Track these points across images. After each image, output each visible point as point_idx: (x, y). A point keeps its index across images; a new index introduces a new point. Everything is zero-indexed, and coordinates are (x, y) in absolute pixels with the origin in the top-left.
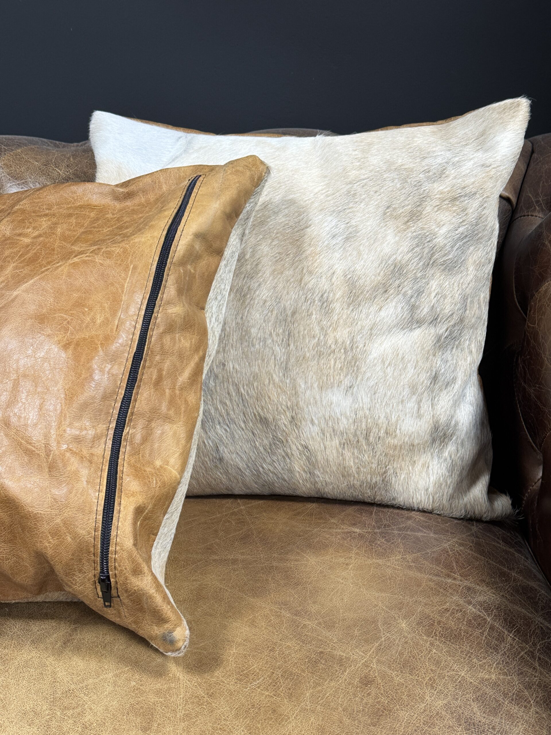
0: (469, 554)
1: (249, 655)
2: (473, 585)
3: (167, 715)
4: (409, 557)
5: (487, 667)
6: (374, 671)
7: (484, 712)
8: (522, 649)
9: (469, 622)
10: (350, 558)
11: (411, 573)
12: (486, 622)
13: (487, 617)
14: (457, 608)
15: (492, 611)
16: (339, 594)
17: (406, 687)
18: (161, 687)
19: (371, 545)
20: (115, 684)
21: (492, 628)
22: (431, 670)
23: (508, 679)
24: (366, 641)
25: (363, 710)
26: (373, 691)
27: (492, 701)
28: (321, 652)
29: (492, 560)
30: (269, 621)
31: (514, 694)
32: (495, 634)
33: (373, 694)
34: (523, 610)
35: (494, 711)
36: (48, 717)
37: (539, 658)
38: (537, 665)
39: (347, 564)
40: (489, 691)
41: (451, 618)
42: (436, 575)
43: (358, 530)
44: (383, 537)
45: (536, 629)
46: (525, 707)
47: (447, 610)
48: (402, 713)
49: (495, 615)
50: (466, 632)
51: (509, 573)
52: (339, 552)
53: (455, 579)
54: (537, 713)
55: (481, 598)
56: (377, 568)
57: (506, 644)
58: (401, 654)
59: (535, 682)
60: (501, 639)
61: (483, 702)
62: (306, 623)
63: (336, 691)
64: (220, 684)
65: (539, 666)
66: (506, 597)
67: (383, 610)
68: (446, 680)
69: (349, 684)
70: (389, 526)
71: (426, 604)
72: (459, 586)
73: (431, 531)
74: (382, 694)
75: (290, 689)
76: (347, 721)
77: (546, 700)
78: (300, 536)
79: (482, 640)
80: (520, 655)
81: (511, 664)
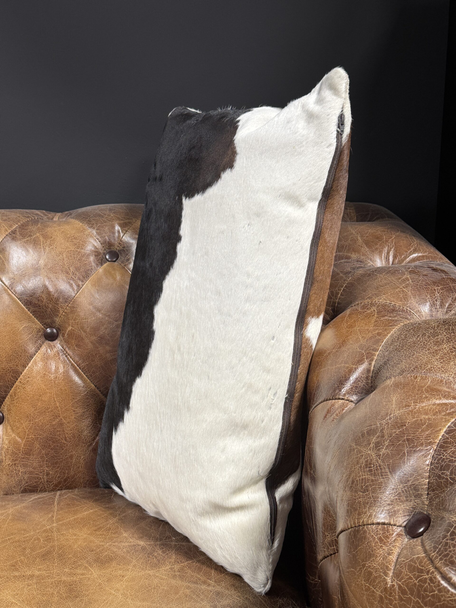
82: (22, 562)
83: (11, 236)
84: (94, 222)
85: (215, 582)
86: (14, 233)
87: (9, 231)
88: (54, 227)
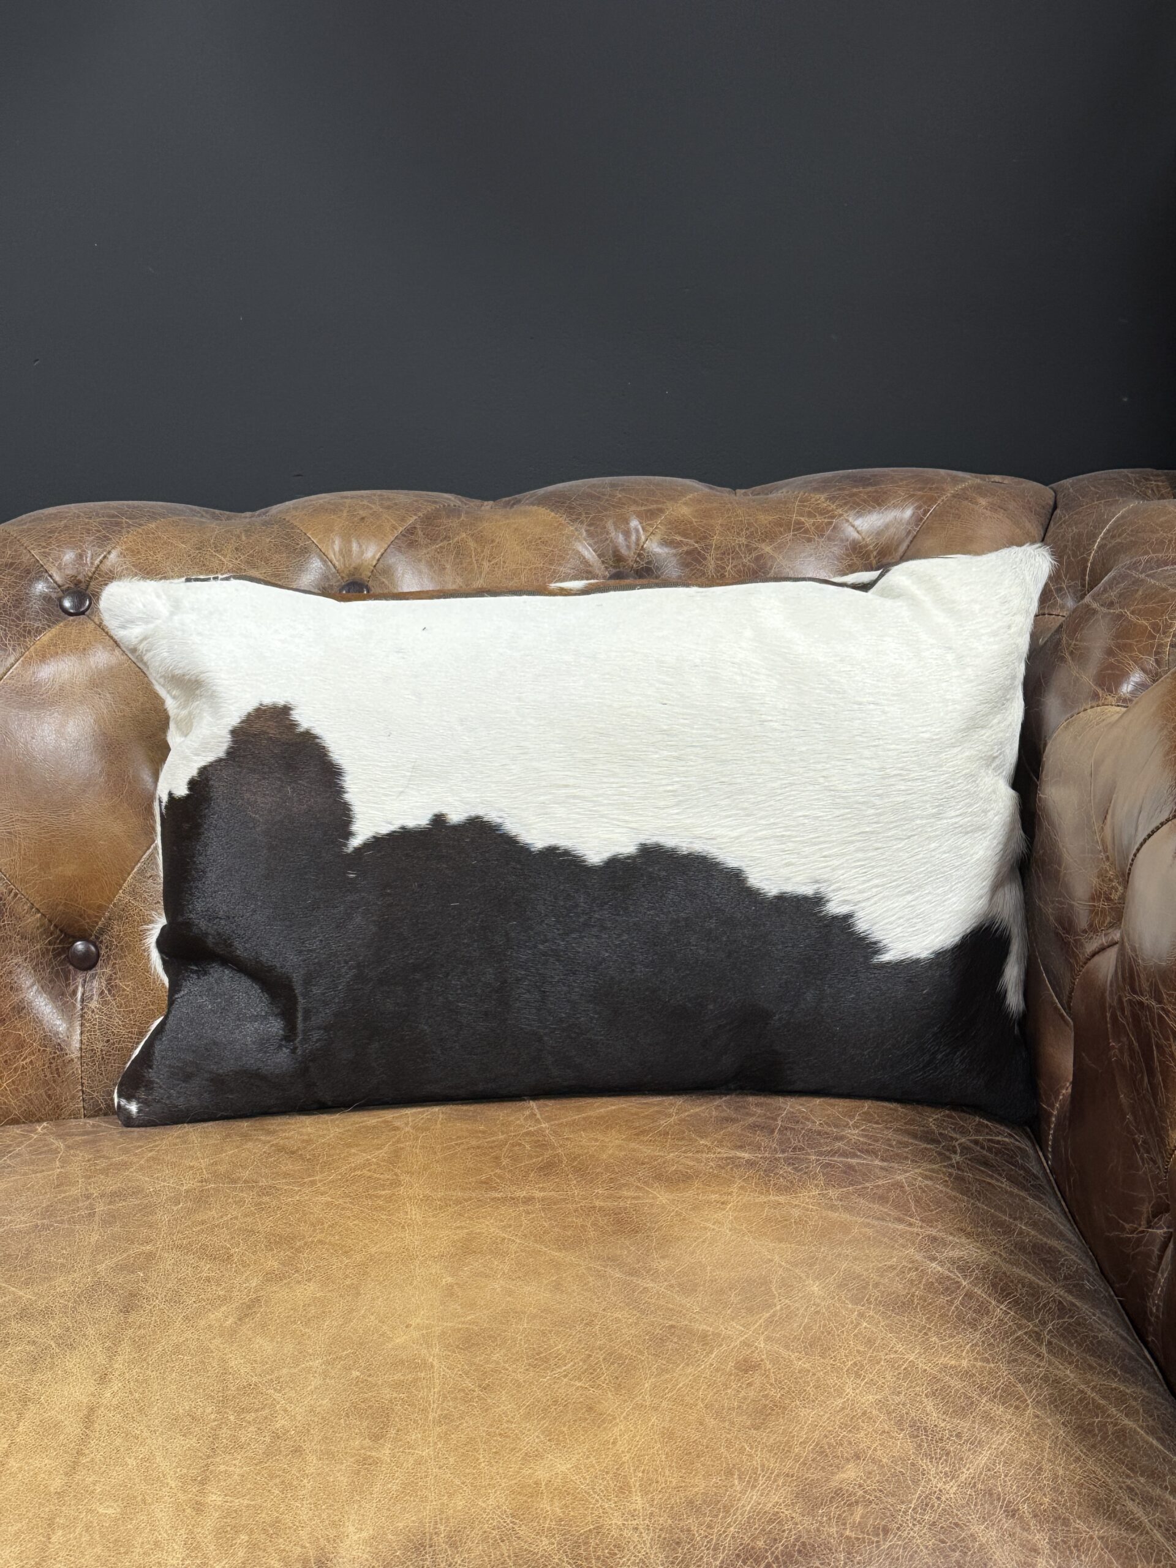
0: (941, 1192)
1: (550, 1332)
2: (942, 1234)
3: (412, 1417)
4: (831, 1192)
5: (954, 1349)
6: (761, 1351)
7: (944, 1413)
8: (1020, 1327)
9: (930, 1286)
10: (730, 1194)
11: (834, 1215)
12: (959, 1288)
13: (961, 1279)
14: (910, 1266)
15: (973, 1271)
16: (706, 1245)
17: (814, 1374)
18: (402, 1378)
19: (767, 1176)
20: (325, 1375)
21: (969, 1295)
22: (858, 1351)
23: (990, 1368)
24: (750, 1310)
25: (739, 1407)
26: (757, 1379)
27: (960, 1398)
28: (672, 1326)
29: (983, 1203)
30: (585, 1284)
31: (998, 1389)
32: (974, 1304)
33: (757, 1384)
34: (1029, 1276)
35: (962, 1412)
36: (216, 1423)
37: (1050, 1343)
38: (1044, 1350)
39: (723, 1203)
40: (956, 1383)
41: (897, 1278)
42: (878, 1219)
43: (746, 1155)
44: (789, 1164)
45: (1048, 1303)
46: (1017, 1407)
47: (892, 1268)
48: (803, 1412)
49: (976, 1278)
50: (923, 1299)
51: (1011, 1224)
52: (710, 1186)
53: (911, 1225)
54: (1037, 1416)
55: (956, 1254)
56: (775, 1208)
57: (992, 1318)
58: (807, 1328)
59: (1038, 1375)
60: (983, 1310)
61: (943, 1399)
62: (645, 1285)
63: (695, 1380)
64: (501, 1372)
65: (1049, 1353)
66: (1001, 1256)
67: (781, 1266)
68: (882, 1366)
69: (717, 1370)
70: (802, 1149)
71: (855, 1259)
72: (918, 1234)
73: (877, 1157)
74: (771, 1384)
75: (617, 1378)
76: (711, 1422)
77: (1055, 1400)
78: (643, 1164)
79: (949, 1310)
80: (1016, 1336)
81: (998, 1347)
82: (499, 1177)
83: (405, 539)
84: (581, 509)
85: (922, 1220)
86: (412, 534)
87: (401, 529)
88: (496, 521)
